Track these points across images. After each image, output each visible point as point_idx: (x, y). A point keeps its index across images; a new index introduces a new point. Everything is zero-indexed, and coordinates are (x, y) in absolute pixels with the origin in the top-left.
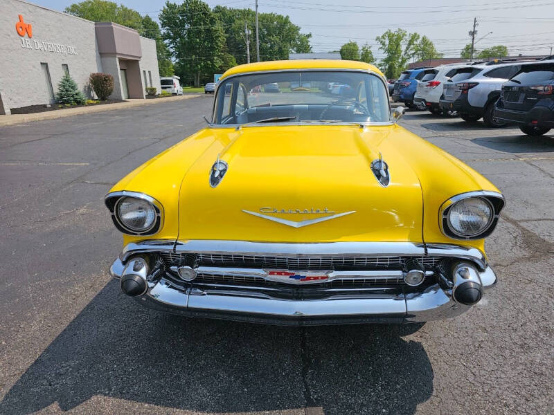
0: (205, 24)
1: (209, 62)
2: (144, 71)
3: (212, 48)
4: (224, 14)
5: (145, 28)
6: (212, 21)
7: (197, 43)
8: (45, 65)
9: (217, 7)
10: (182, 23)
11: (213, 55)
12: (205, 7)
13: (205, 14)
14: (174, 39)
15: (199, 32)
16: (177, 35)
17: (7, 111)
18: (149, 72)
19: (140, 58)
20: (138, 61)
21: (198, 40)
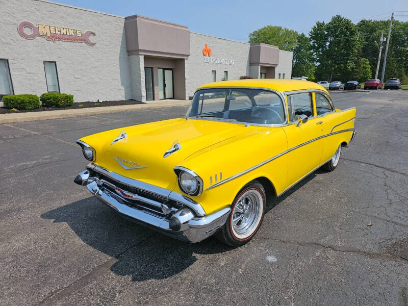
0: (345, 36)
1: (342, 65)
2: (280, 74)
3: (348, 55)
4: (367, 26)
5: (299, 42)
6: (352, 33)
7: (335, 51)
8: (214, 72)
9: (362, 21)
10: (326, 37)
11: (348, 59)
12: (348, 22)
13: (347, 28)
14: (318, 48)
15: (339, 42)
16: (320, 46)
17: (187, 98)
18: (284, 74)
19: (277, 65)
20: (275, 67)
21: (336, 49)
